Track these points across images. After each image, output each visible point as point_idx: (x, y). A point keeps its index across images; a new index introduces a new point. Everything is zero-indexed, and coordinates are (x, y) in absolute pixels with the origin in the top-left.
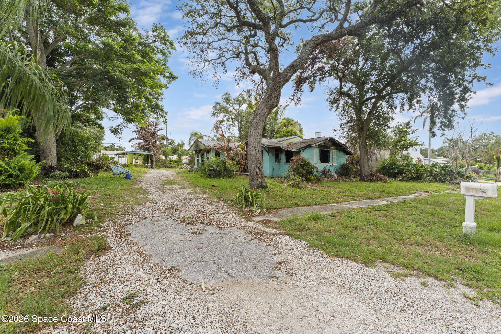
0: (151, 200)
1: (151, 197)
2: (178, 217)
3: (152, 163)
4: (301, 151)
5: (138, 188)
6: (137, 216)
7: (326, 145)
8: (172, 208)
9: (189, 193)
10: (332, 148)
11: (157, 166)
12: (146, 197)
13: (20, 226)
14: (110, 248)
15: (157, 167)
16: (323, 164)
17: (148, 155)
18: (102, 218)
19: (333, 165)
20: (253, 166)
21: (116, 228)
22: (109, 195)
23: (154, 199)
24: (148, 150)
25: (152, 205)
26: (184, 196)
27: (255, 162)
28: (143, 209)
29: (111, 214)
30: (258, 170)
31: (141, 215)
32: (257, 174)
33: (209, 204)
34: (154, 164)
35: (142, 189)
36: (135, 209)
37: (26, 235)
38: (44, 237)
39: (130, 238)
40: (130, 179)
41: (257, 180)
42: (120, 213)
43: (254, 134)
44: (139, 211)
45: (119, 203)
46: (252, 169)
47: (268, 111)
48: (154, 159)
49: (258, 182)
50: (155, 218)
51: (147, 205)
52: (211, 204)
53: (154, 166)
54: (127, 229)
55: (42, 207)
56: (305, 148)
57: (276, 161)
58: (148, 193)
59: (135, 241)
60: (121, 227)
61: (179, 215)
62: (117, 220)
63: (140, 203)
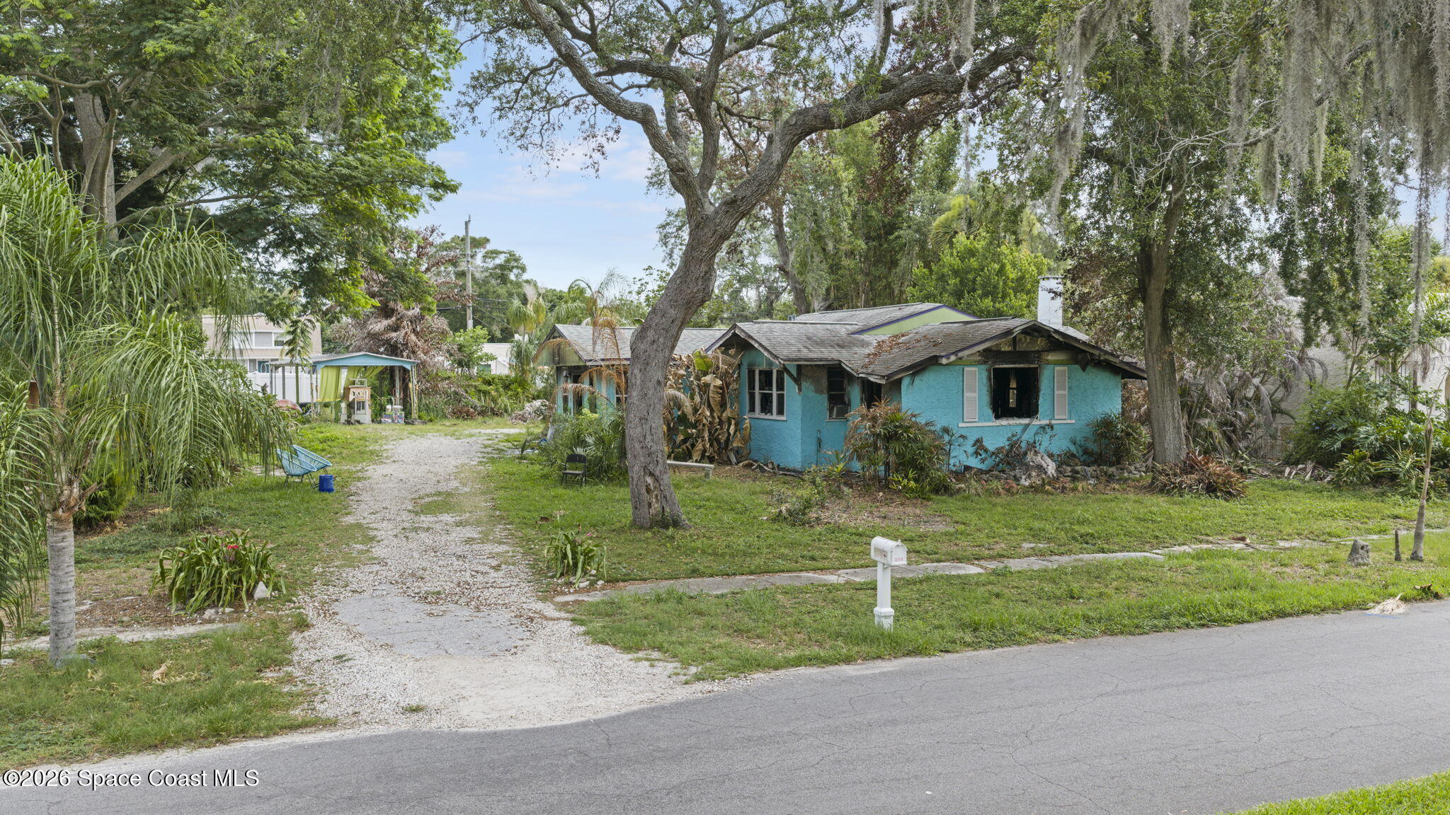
0: (375, 559)
1: (378, 551)
2: (417, 591)
3: (406, 402)
4: (905, 382)
5: (352, 526)
6: (348, 588)
7: (1022, 347)
8: (413, 575)
9: (469, 541)
10: (1051, 357)
11: (428, 409)
12: (368, 551)
13: (193, 596)
14: (313, 626)
15: (430, 415)
16: (1004, 422)
17: (391, 370)
18: (292, 587)
19: (1051, 427)
20: (636, 468)
21: (316, 604)
22: (292, 544)
23: (383, 556)
24: (394, 349)
25: (376, 568)
26: (452, 549)
27: (642, 459)
28: (358, 576)
29: (305, 584)
30: (649, 480)
31: (354, 586)
32: (648, 491)
33: (493, 568)
34: (415, 406)
35: (359, 526)
36: (344, 575)
37: (201, 610)
38: (223, 613)
39: (338, 617)
40: (330, 490)
41: (650, 505)
42: (318, 583)
43: (638, 382)
44: (350, 579)
45: (315, 563)
46: (635, 476)
47: (680, 316)
48: (413, 385)
49: (652, 511)
50: (378, 593)
51: (367, 569)
52: (497, 568)
53: (415, 415)
54: (333, 606)
55: (218, 569)
56: (918, 369)
57: (831, 410)
58: (372, 539)
59: (344, 621)
60: (323, 603)
61: (419, 587)
62: (315, 593)
63: (352, 563)
